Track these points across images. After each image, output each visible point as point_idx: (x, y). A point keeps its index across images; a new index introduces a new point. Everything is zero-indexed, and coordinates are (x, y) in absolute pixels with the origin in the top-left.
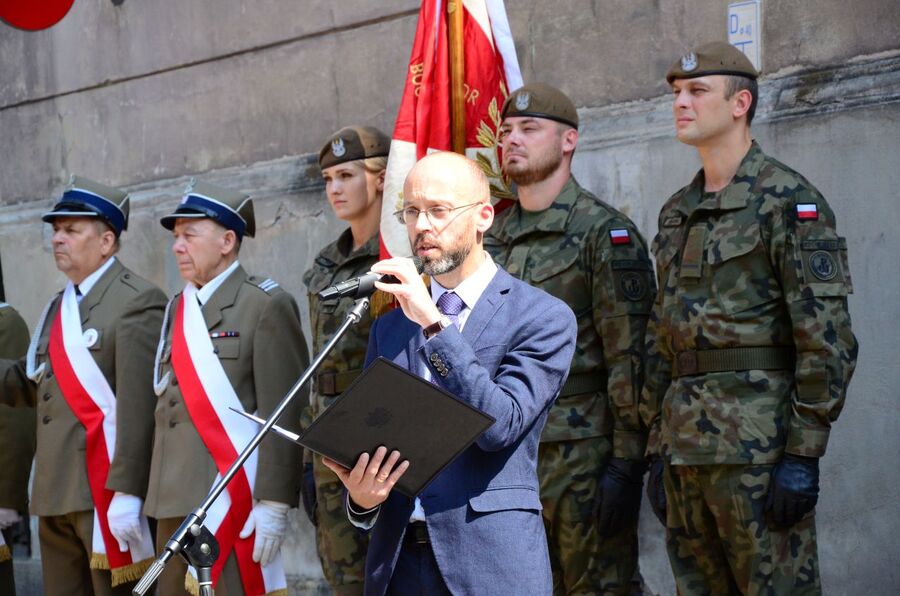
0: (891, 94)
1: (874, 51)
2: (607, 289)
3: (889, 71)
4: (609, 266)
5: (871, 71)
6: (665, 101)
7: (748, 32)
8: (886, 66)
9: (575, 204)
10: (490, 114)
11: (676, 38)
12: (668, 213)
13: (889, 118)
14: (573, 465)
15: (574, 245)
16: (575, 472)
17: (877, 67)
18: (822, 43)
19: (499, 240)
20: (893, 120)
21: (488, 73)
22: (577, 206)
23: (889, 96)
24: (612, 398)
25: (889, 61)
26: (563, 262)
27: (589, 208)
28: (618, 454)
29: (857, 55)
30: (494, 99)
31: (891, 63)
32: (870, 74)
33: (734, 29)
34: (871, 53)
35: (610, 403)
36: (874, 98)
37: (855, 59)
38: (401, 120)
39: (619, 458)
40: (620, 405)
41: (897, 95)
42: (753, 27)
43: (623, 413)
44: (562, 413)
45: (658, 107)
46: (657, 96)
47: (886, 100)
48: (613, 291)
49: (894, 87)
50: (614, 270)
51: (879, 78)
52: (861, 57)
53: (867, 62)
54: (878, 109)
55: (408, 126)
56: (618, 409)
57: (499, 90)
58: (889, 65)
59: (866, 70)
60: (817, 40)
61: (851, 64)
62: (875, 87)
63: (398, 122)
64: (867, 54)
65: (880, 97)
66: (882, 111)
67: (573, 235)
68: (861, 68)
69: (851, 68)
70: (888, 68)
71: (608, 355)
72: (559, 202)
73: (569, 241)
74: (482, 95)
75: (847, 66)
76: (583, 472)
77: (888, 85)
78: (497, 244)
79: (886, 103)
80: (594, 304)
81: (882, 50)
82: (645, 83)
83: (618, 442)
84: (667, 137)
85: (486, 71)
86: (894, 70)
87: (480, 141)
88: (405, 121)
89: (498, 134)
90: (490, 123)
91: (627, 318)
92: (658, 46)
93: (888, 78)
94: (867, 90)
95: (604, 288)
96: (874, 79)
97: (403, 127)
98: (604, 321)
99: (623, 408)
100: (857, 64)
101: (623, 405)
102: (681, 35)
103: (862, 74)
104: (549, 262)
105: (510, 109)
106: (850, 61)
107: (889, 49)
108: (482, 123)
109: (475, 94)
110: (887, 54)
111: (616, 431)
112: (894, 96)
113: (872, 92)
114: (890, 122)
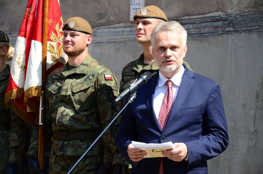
0: (200, 31)
1: (193, 15)
2: (103, 97)
3: (199, 23)
4: (104, 88)
5: (191, 23)
6: (101, 29)
7: (139, 5)
8: (198, 21)
9: (90, 64)
10: (56, 29)
11: (107, 5)
12: (127, 70)
13: (199, 41)
14: (87, 165)
15: (90, 79)
16: (87, 168)
17: (194, 21)
18: (170, 10)
19: (59, 77)
20: (201, 41)
21: (57, 13)
22: (91, 65)
23: (199, 32)
24: (103, 139)
25: (199, 19)
26: (86, 86)
27: (96, 66)
28: (105, 161)
29: (185, 16)
30: (58, 24)
31: (200, 20)
32: (191, 24)
33: (133, 3)
34: (191, 16)
35: (102, 141)
36: (193, 33)
37: (184, 18)
38: (22, 29)
39: (105, 162)
40: (106, 141)
41: (202, 32)
42: (141, 3)
43: (107, 145)
44: (84, 145)
45: (98, 31)
46: (98, 26)
47: (198, 34)
48: (105, 98)
49: (201, 29)
50: (106, 89)
51: (195, 25)
52: (187, 17)
53: (189, 19)
54: (195, 37)
55: (24, 31)
56: (106, 143)
57: (60, 20)
58: (199, 21)
59: (189, 22)
60: (168, 10)
61: (182, 20)
62: (193, 28)
63: (21, 29)
64: (189, 16)
65: (196, 32)
66: (196, 38)
67: (90, 75)
68: (187, 21)
69: (183, 21)
70: (198, 22)
71: (102, 122)
72: (84, 63)
73: (88, 77)
74: (53, 22)
75: (181, 20)
76: (90, 169)
77: (199, 28)
78: (58, 78)
79: (198, 35)
80: (97, 102)
81: (196, 15)
82: (92, 21)
83: (105, 156)
84: (102, 42)
85: (55, 13)
86: (201, 23)
87: (51, 39)
88: (23, 29)
89: (58, 37)
90: (55, 32)
91: (110, 108)
92: (99, 8)
93: (199, 25)
94: (190, 29)
95: (102, 96)
96: (193, 26)
97: (22, 31)
98: (101, 109)
99: (107, 143)
100: (185, 20)
101: (108, 142)
102: (110, 4)
103: (187, 23)
104: (80, 85)
105: (66, 27)
106: (182, 18)
107: (199, 15)
108: (53, 33)
109: (51, 21)
110: (198, 16)
111: (104, 152)
112: (201, 32)
113: (192, 30)
114: (199, 42)
